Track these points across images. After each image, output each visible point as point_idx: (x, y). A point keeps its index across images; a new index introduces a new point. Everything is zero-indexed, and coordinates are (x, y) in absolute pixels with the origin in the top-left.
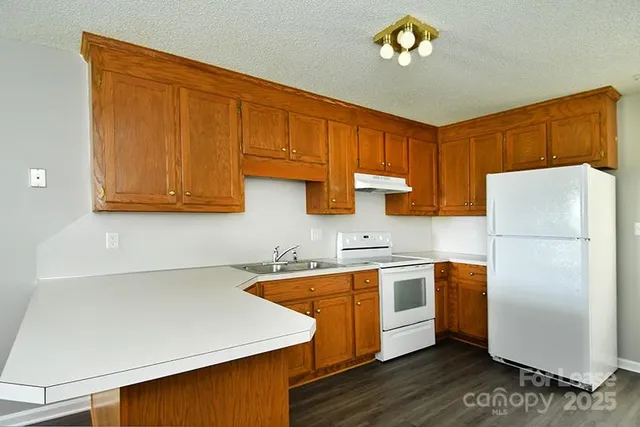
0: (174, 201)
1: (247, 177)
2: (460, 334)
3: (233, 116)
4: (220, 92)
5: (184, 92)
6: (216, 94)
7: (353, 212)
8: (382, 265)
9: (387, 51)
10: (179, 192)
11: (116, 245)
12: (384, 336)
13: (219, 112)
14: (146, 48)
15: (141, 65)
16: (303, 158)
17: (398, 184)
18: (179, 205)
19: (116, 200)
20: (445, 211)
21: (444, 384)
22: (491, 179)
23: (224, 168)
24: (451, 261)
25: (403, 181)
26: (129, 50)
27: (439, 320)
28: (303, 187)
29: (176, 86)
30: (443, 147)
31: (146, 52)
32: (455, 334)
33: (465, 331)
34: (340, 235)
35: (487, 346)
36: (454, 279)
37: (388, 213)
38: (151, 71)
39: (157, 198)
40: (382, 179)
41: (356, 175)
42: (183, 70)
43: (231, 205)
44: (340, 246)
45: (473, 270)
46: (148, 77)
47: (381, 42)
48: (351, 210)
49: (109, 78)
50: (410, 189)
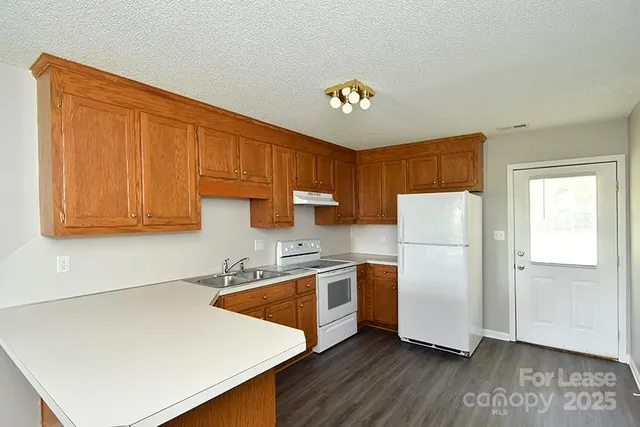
0: (135, 223)
1: (203, 197)
2: (376, 323)
3: (190, 141)
4: (177, 117)
5: (144, 116)
6: (175, 119)
7: (293, 225)
8: (319, 270)
9: (335, 102)
10: (140, 214)
11: (67, 269)
12: (320, 331)
13: (177, 136)
14: (107, 73)
15: (101, 88)
16: (253, 179)
17: (326, 199)
18: (140, 226)
19: (76, 225)
20: (362, 221)
21: (371, 365)
22: (401, 198)
23: (183, 188)
24: (369, 262)
25: (330, 196)
26: (91, 75)
27: (360, 313)
28: (248, 204)
29: (138, 111)
30: (360, 168)
31: (107, 76)
32: (371, 322)
33: (379, 319)
34: (279, 244)
35: (397, 329)
36: (371, 277)
37: (317, 223)
38: (111, 95)
39: (119, 221)
40: (315, 195)
41: (295, 192)
42: (146, 97)
43: (189, 224)
44: (280, 254)
45: (386, 269)
46: (109, 101)
47: (331, 95)
48: (291, 224)
49: (69, 101)
50: (337, 204)
